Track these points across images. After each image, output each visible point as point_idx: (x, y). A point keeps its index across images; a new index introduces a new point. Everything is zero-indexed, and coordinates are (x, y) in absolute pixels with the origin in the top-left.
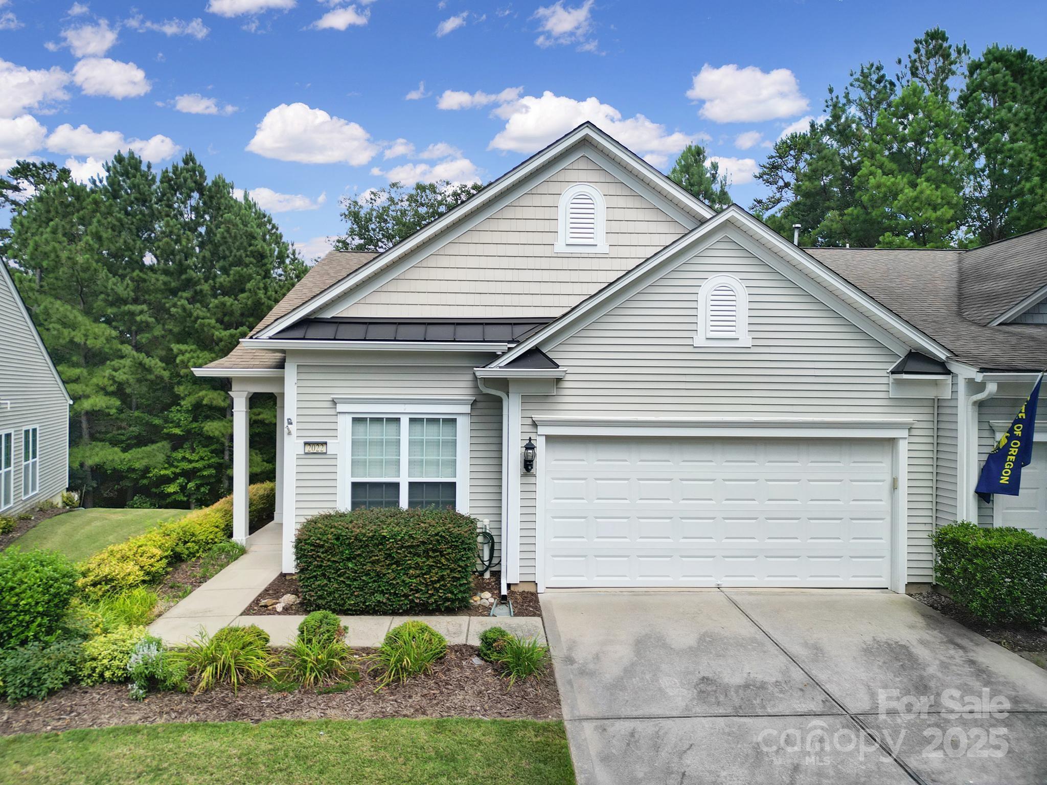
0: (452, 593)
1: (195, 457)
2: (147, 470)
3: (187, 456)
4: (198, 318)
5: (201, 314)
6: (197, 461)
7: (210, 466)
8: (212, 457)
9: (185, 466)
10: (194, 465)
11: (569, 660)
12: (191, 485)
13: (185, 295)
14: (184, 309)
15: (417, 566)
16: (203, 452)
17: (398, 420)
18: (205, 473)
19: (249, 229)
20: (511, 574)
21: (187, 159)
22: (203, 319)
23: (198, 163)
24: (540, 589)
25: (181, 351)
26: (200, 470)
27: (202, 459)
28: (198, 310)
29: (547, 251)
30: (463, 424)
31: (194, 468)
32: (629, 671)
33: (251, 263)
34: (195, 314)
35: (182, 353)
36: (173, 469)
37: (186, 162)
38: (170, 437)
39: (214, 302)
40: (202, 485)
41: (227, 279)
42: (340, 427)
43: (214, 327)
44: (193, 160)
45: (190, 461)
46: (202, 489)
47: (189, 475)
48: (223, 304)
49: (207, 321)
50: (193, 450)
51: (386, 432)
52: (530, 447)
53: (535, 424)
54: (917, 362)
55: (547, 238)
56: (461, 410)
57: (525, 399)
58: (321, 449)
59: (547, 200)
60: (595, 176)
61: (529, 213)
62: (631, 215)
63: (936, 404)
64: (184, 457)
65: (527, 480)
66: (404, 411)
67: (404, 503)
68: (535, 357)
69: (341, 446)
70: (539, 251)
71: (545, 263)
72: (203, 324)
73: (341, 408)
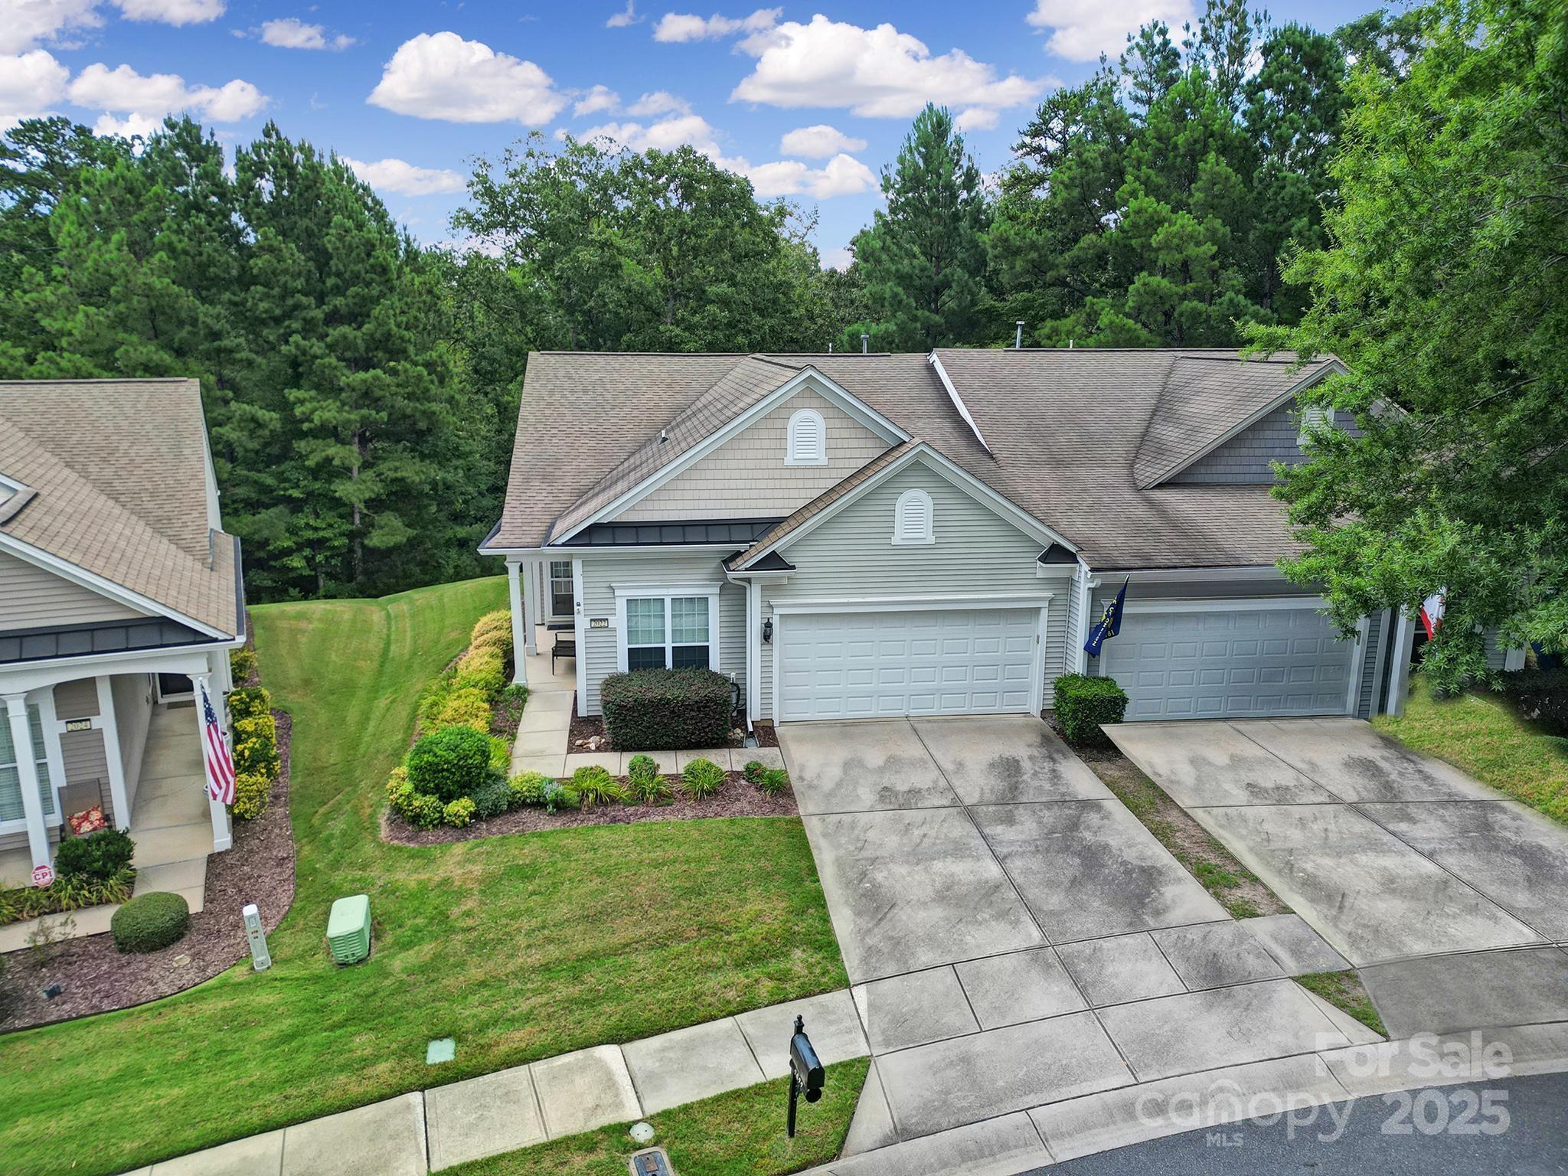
1: (319, 523)
2: (266, 542)
3: (312, 522)
4: (315, 357)
5: (319, 352)
6: (325, 529)
7: (342, 534)
8: (342, 524)
9: (309, 534)
10: (321, 534)
11: (801, 779)
12: (319, 558)
14: (297, 346)
15: (692, 718)
16: (331, 517)
17: (662, 600)
18: (336, 544)
19: (364, 234)
20: (754, 714)
21: (268, 130)
23: (283, 135)
24: (776, 724)
25: (299, 399)
26: (330, 539)
27: (330, 526)
29: (779, 464)
30: (714, 605)
31: (322, 537)
32: (839, 785)
33: (373, 280)
35: (302, 402)
36: (294, 538)
37: (267, 134)
38: (289, 500)
39: (332, 333)
40: (332, 557)
42: (618, 607)
43: (335, 368)
44: (277, 133)
45: (316, 529)
46: (333, 562)
47: (317, 544)
48: (345, 337)
49: (327, 360)
50: (317, 516)
51: (654, 608)
52: (768, 625)
53: (771, 607)
54: (1056, 554)
55: (779, 454)
56: (712, 592)
57: (764, 588)
58: (603, 624)
59: (778, 424)
60: (816, 403)
61: (764, 434)
62: (845, 433)
63: (1070, 583)
64: (307, 524)
65: (766, 647)
66: (668, 593)
67: (669, 664)
68: (774, 561)
69: (619, 621)
70: (772, 464)
71: (777, 474)
72: (324, 365)
73: (617, 592)
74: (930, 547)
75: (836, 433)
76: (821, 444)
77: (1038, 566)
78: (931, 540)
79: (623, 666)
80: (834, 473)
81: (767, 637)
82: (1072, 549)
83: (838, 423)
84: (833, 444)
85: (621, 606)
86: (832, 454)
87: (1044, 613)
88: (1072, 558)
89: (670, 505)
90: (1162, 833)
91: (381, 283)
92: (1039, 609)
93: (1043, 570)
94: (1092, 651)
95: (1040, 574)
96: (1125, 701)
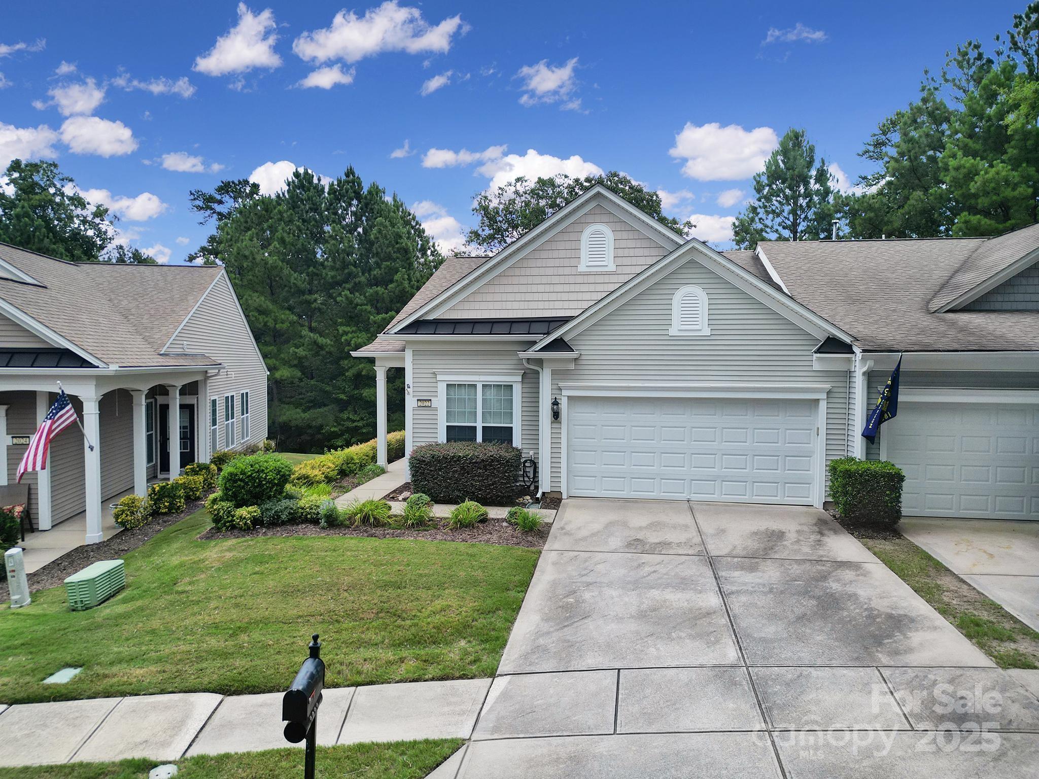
1: (356, 418)
2: (321, 427)
3: (351, 416)
4: (357, 305)
5: (358, 301)
6: (359, 421)
8: (370, 418)
9: (350, 424)
10: (356, 424)
11: (562, 529)
13: (347, 286)
14: (347, 298)
15: (480, 475)
17: (475, 386)
18: (364, 431)
19: (396, 230)
20: (545, 486)
21: (348, 172)
22: (361, 305)
23: (356, 176)
24: (564, 496)
25: (345, 332)
26: (361, 428)
27: (362, 419)
28: (359, 298)
29: (573, 271)
30: (517, 390)
31: (356, 426)
32: (594, 534)
33: (398, 258)
34: (355, 302)
35: (346, 333)
36: (340, 427)
37: (347, 175)
38: (338, 401)
39: (370, 291)
41: (379, 272)
42: (439, 390)
43: (370, 312)
44: (353, 174)
45: (354, 421)
48: (377, 293)
49: (364, 307)
50: (356, 412)
51: (468, 392)
52: (555, 403)
53: (560, 389)
54: (832, 345)
55: (573, 262)
56: (515, 379)
57: (554, 373)
58: (427, 404)
59: (573, 236)
60: (605, 218)
61: (561, 245)
62: (631, 244)
63: (848, 375)
64: (348, 418)
65: (555, 425)
66: (479, 379)
67: (479, 439)
68: (559, 345)
69: (440, 402)
70: (567, 271)
71: (572, 279)
72: (362, 310)
73: (439, 378)
74: (705, 338)
75: (623, 244)
76: (610, 253)
77: (814, 358)
78: (707, 332)
79: (442, 438)
80: (621, 278)
81: (556, 415)
82: (848, 340)
83: (625, 235)
84: (620, 252)
85: (442, 389)
86: (620, 261)
87: (823, 405)
88: (848, 349)
89: (483, 306)
90: (927, 592)
91: (402, 261)
92: (817, 401)
93: (819, 362)
94: (871, 437)
95: (817, 366)
96: (901, 479)
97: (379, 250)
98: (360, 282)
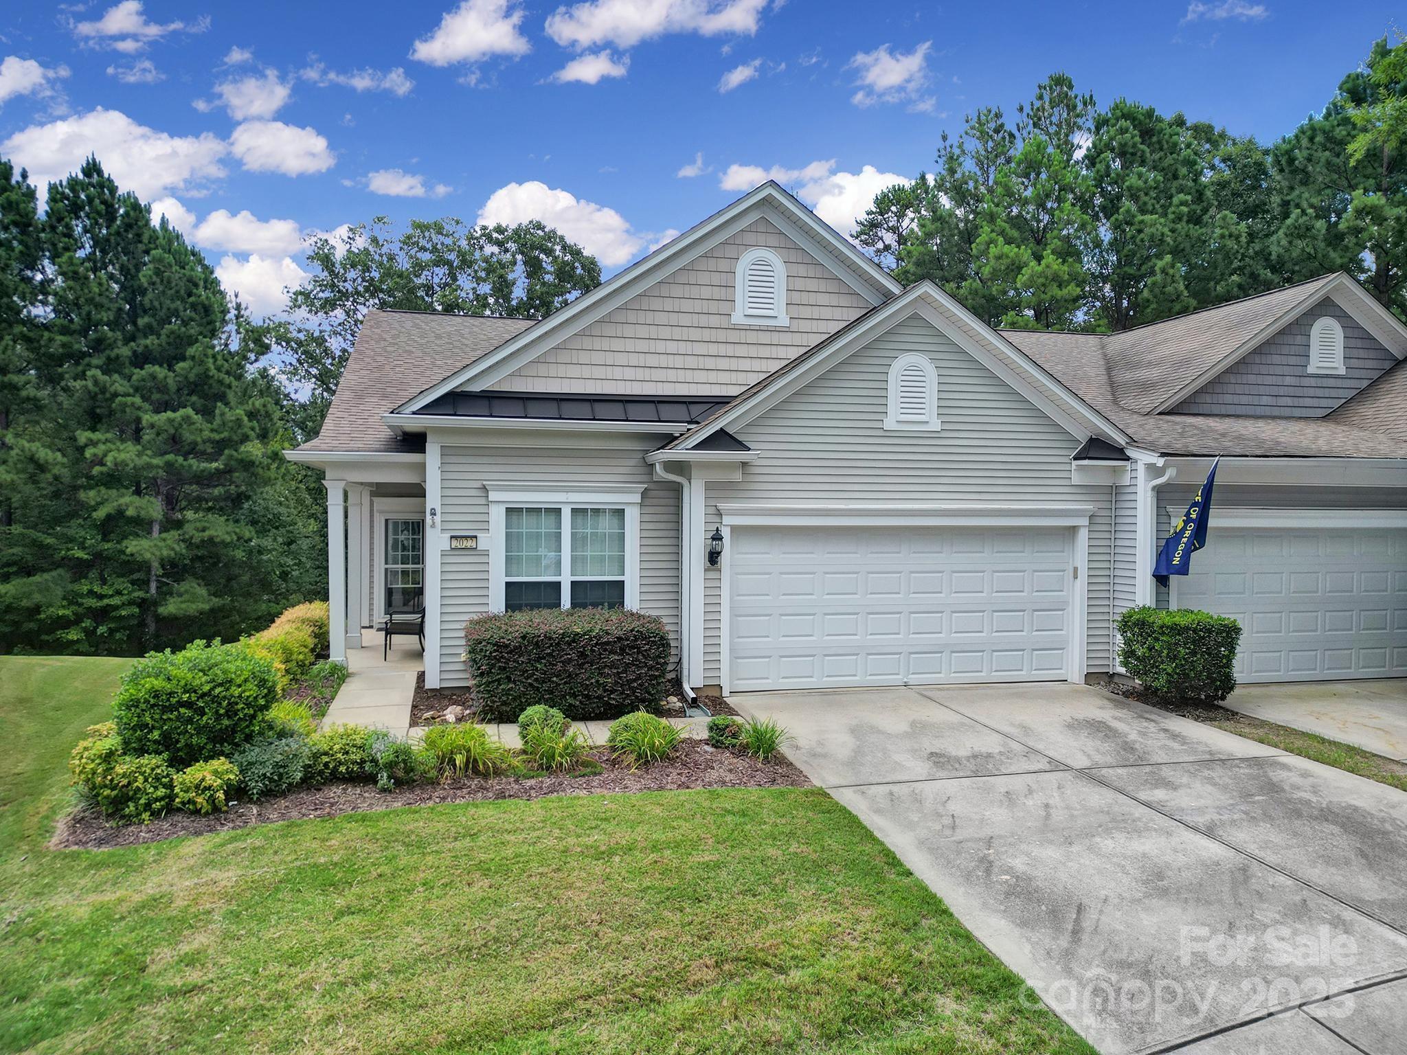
0: (649, 693)
1: (106, 590)
2: (37, 609)
3: (96, 589)
4: (116, 395)
5: (120, 389)
6: (112, 596)
7: (131, 603)
8: (133, 591)
9: (92, 602)
10: (106, 601)
12: (102, 630)
13: (95, 361)
14: (96, 382)
15: (613, 665)
16: (122, 584)
17: (558, 511)
18: (123, 613)
20: (693, 679)
21: (90, 169)
22: (124, 395)
23: (106, 175)
24: (725, 693)
25: (91, 440)
26: (116, 608)
27: (119, 593)
28: (118, 384)
29: (723, 322)
30: (633, 517)
31: (108, 605)
32: (859, 752)
33: (192, 320)
34: (112, 389)
35: (93, 443)
36: (73, 607)
37: (87, 173)
38: (71, 562)
39: (138, 374)
40: (117, 630)
41: (156, 342)
42: (492, 518)
43: (139, 408)
44: (100, 172)
45: (101, 597)
46: (118, 636)
47: (101, 615)
48: (153, 377)
49: (129, 399)
50: (104, 582)
51: (545, 525)
52: (717, 537)
53: (720, 514)
54: (1098, 448)
55: (724, 306)
56: (630, 500)
57: (709, 487)
58: (469, 544)
59: (723, 265)
60: (773, 240)
61: (704, 278)
62: (812, 285)
63: (1115, 493)
64: (91, 591)
65: (712, 575)
66: (566, 500)
67: (566, 605)
68: (722, 439)
69: (494, 541)
70: (714, 321)
71: (721, 336)
72: (125, 404)
73: (493, 496)
74: (933, 435)
75: (800, 283)
76: (781, 297)
77: (1074, 467)
78: (935, 425)
79: (497, 604)
80: (797, 340)
81: (713, 557)
82: (1121, 440)
83: (802, 270)
84: (796, 297)
85: (497, 516)
86: (795, 311)
87: (1083, 535)
88: (1118, 453)
89: (574, 371)
91: (200, 325)
92: (1073, 530)
93: (1080, 473)
95: (1076, 479)
97: (156, 304)
98: (118, 357)
